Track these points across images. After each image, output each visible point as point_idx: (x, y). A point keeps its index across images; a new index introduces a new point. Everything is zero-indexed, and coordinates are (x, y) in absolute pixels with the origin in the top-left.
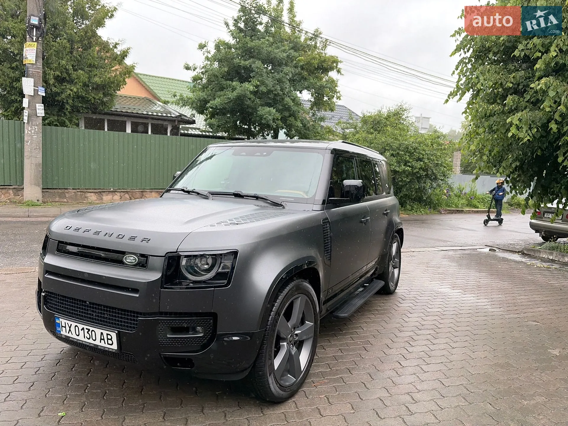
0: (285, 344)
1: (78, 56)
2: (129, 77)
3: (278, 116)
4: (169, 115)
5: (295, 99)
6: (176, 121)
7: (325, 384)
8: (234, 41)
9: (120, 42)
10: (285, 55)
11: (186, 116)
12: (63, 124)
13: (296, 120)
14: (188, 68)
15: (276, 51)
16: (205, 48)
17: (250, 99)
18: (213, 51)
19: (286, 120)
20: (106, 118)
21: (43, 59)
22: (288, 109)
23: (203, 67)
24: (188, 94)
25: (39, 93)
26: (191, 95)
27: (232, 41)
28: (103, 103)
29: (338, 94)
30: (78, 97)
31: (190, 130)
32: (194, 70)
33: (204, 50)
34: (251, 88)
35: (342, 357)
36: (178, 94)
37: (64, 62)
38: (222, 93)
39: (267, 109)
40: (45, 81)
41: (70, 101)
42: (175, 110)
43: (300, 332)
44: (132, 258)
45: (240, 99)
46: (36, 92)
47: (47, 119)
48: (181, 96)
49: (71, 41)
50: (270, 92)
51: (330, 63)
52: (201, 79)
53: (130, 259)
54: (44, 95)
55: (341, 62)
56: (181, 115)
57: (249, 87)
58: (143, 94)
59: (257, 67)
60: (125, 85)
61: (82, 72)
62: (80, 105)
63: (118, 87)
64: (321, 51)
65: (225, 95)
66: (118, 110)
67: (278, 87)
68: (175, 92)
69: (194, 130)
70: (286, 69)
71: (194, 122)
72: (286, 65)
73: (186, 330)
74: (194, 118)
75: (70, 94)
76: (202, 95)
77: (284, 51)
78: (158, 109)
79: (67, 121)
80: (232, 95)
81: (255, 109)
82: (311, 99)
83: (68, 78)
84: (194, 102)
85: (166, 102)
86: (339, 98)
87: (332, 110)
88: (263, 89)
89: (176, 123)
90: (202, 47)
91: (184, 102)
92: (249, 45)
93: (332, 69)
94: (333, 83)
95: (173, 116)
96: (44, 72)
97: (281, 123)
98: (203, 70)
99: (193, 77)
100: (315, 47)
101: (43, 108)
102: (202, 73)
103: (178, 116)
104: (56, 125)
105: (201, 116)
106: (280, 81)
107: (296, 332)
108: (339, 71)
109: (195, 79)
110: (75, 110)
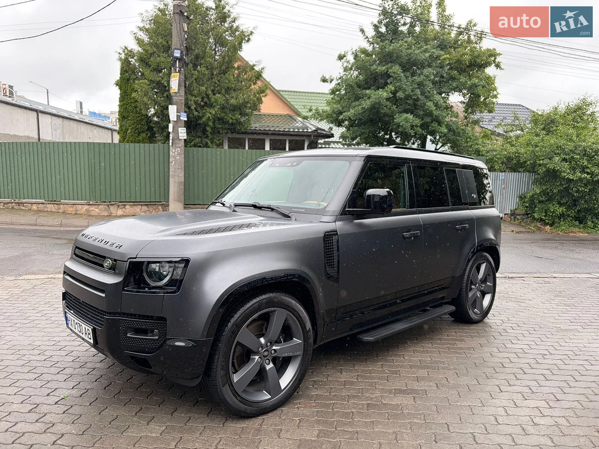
0: (257, 357)
1: (217, 81)
2: (266, 95)
3: (418, 122)
4: (306, 130)
5: (437, 103)
6: (313, 136)
7: (311, 407)
8: (372, 47)
9: (257, 64)
10: (427, 55)
11: (324, 130)
12: (206, 146)
13: (441, 126)
14: (324, 80)
15: (417, 52)
16: (345, 58)
17: (386, 106)
18: (352, 60)
19: (428, 126)
20: (247, 137)
21: (185, 87)
22: (429, 114)
23: (340, 78)
24: (324, 107)
25: (181, 118)
26: (327, 108)
27: (370, 48)
28: (240, 123)
29: (495, 93)
30: (219, 119)
31: (332, 144)
32: (331, 82)
33: (343, 61)
34: (385, 95)
35: (352, 383)
36: (314, 108)
37: (204, 88)
38: (357, 103)
39: (405, 115)
40: (188, 107)
41: (211, 124)
42: (312, 125)
43: (279, 348)
44: (108, 262)
45: (375, 108)
46: (178, 117)
47: (192, 141)
48: (317, 110)
49: (210, 68)
50: (408, 97)
51: (484, 58)
52: (339, 90)
53: (107, 263)
54: (186, 119)
55: (500, 54)
56: (318, 129)
57: (383, 94)
58: (284, 111)
59: (394, 73)
60: (261, 103)
61: (219, 96)
62: (220, 126)
63: (256, 106)
64: (475, 45)
65: (360, 105)
66: (257, 129)
67: (418, 92)
68: (311, 107)
69: (336, 144)
70: (427, 71)
71: (332, 136)
72: (430, 66)
73: (144, 332)
74: (332, 132)
75: (209, 117)
76: (338, 107)
77: (426, 51)
78: (297, 125)
79: (209, 142)
80: (366, 104)
81: (392, 116)
82: (465, 101)
83: (208, 102)
84: (329, 115)
85: (305, 118)
86: (495, 96)
87: (490, 111)
88: (400, 94)
89: (312, 138)
90: (341, 58)
91: (319, 115)
92: (387, 50)
93: (488, 64)
94: (489, 81)
95: (309, 130)
96: (186, 99)
97: (421, 130)
98: (339, 81)
99: (331, 90)
100: (469, 41)
101: (185, 131)
102: (339, 84)
103: (315, 130)
104: (200, 147)
105: (341, 128)
106: (420, 85)
107: (274, 348)
108: (498, 66)
109: (333, 92)
110: (216, 131)
